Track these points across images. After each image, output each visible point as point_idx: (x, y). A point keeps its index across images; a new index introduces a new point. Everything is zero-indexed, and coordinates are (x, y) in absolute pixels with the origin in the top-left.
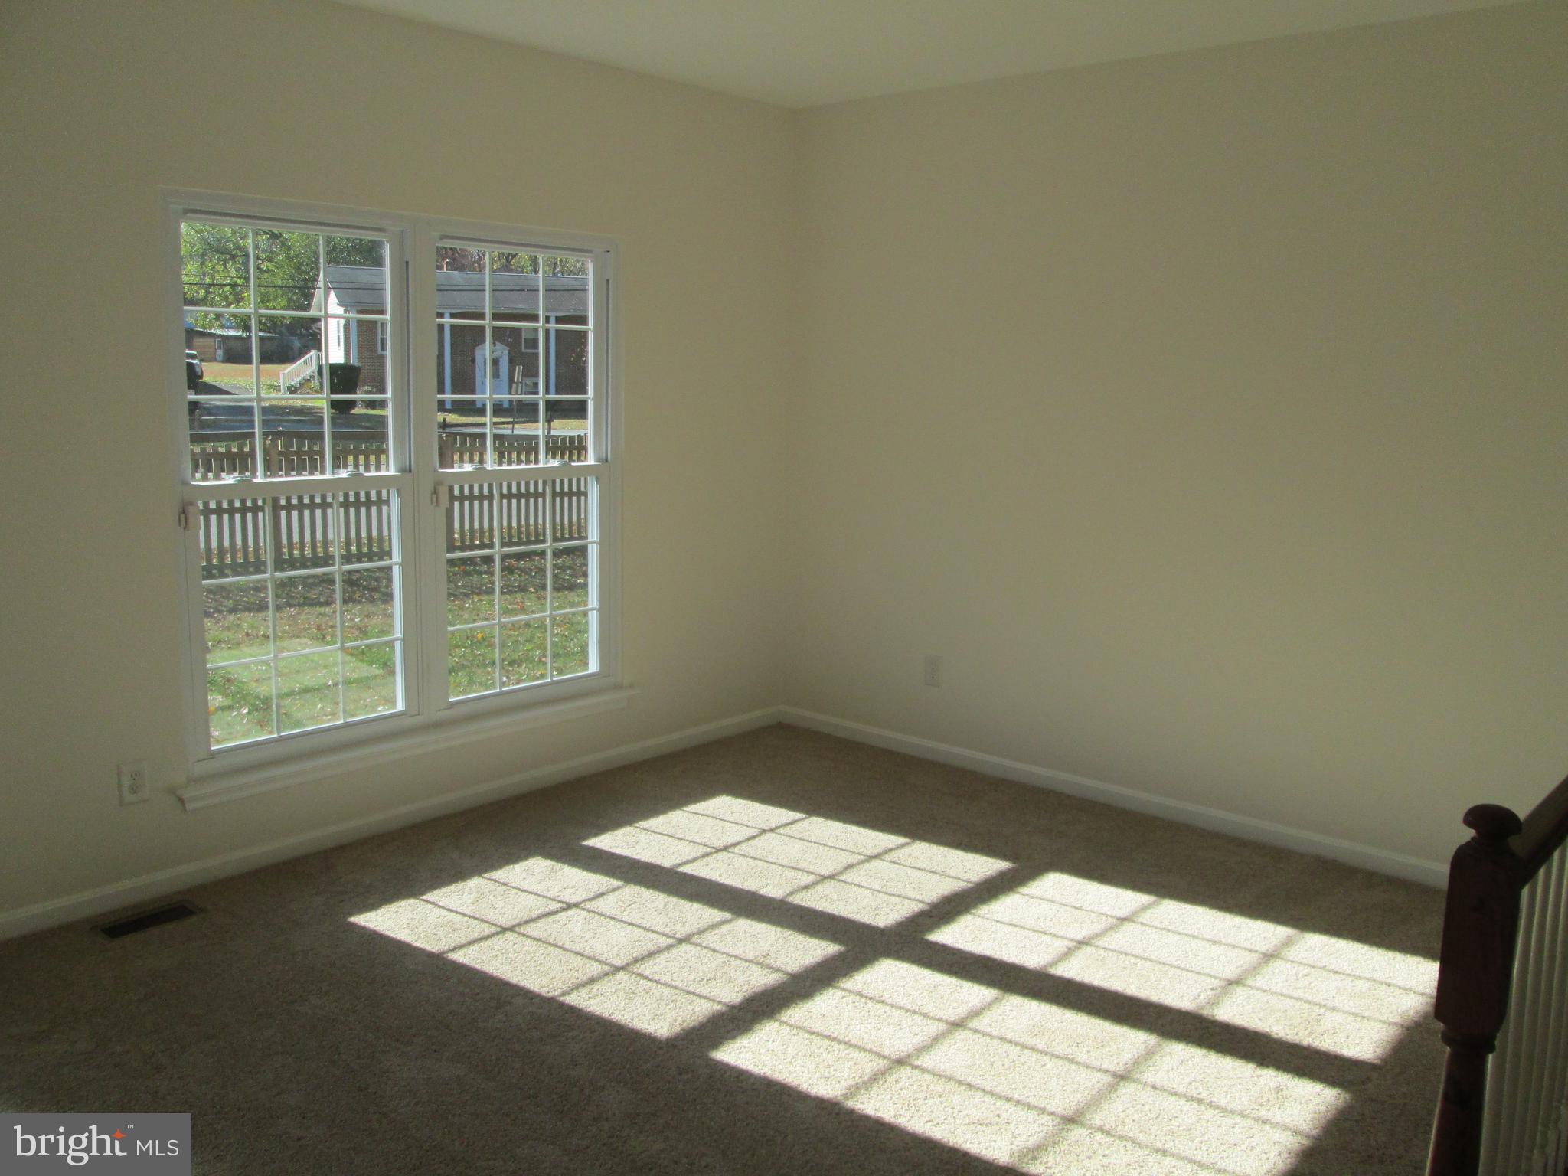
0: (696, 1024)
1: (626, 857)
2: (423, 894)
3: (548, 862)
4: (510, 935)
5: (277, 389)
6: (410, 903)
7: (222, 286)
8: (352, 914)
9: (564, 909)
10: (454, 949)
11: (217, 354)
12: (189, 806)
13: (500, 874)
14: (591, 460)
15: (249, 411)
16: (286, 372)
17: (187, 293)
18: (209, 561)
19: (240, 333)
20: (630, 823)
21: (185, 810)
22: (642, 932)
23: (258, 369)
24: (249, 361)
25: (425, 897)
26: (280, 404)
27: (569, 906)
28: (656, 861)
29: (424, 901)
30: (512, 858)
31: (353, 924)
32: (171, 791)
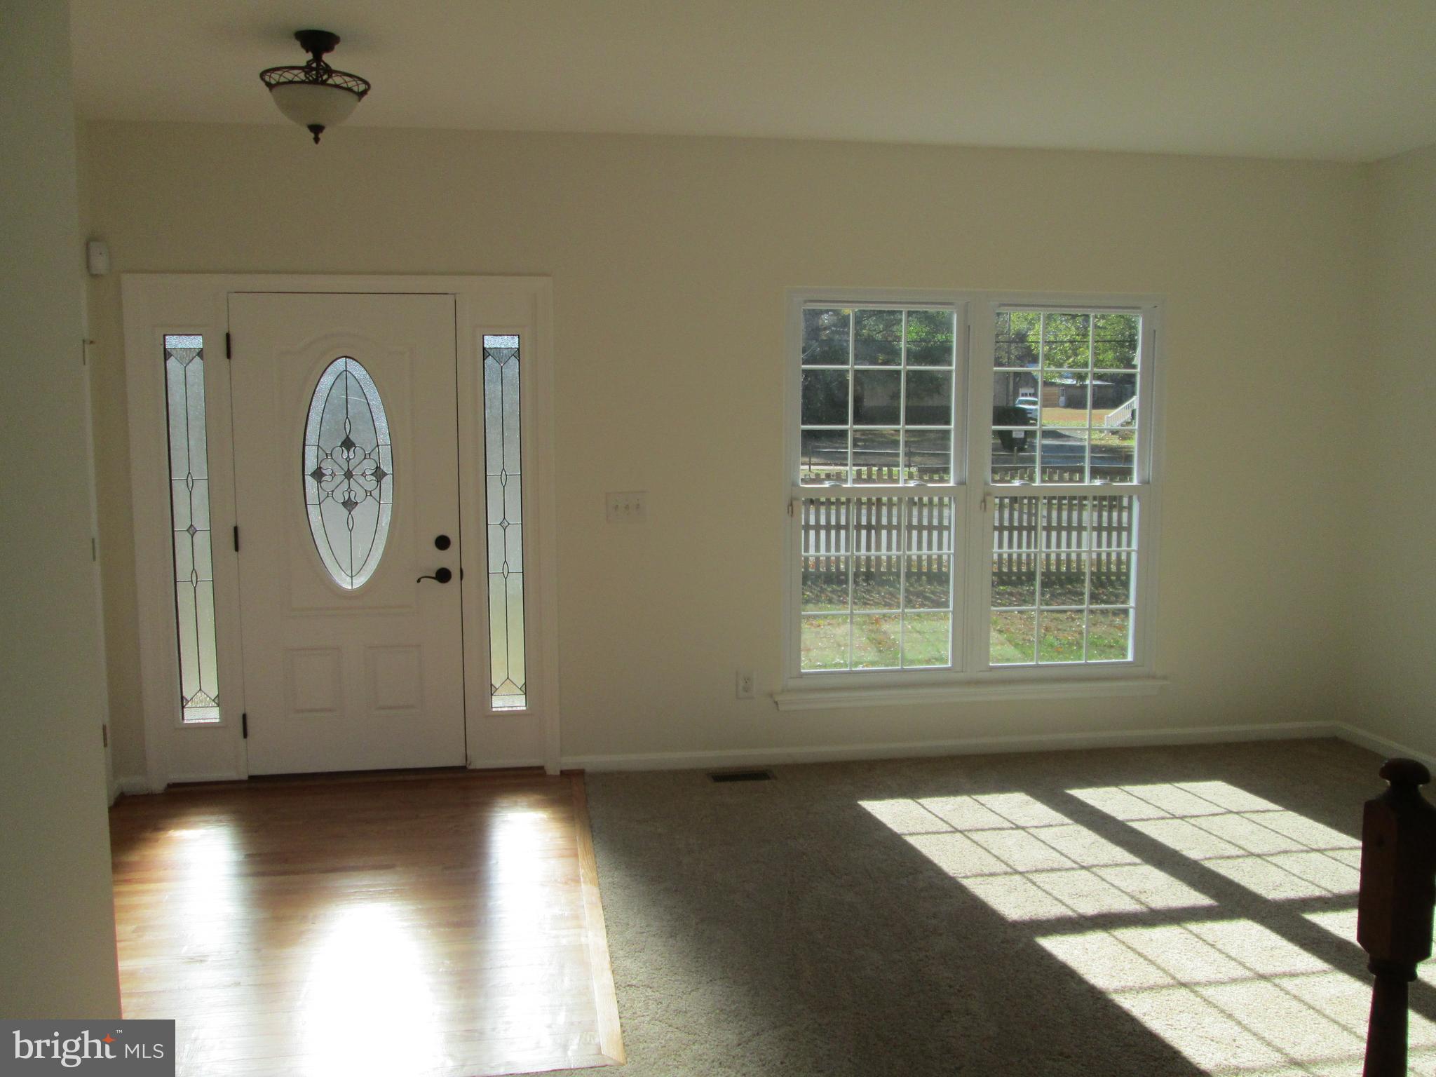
0: (1044, 918)
1: (1092, 807)
2: (919, 798)
3: (1028, 798)
4: (958, 835)
5: (1101, 431)
6: (909, 801)
7: (1062, 342)
8: (862, 799)
9: (1012, 828)
10: (911, 834)
11: (1060, 400)
12: (782, 708)
13: (983, 798)
14: (1135, 482)
15: (1082, 448)
16: (1109, 416)
17: (1034, 349)
18: (1000, 568)
19: (1075, 382)
20: (1116, 785)
21: (778, 710)
22: (1058, 855)
23: (1090, 413)
24: (1083, 406)
25: (919, 801)
26: (1099, 443)
27: (1018, 827)
28: (1114, 814)
29: (919, 804)
30: (1002, 788)
31: (859, 806)
32: (771, 695)
